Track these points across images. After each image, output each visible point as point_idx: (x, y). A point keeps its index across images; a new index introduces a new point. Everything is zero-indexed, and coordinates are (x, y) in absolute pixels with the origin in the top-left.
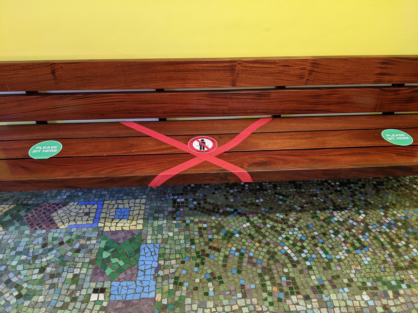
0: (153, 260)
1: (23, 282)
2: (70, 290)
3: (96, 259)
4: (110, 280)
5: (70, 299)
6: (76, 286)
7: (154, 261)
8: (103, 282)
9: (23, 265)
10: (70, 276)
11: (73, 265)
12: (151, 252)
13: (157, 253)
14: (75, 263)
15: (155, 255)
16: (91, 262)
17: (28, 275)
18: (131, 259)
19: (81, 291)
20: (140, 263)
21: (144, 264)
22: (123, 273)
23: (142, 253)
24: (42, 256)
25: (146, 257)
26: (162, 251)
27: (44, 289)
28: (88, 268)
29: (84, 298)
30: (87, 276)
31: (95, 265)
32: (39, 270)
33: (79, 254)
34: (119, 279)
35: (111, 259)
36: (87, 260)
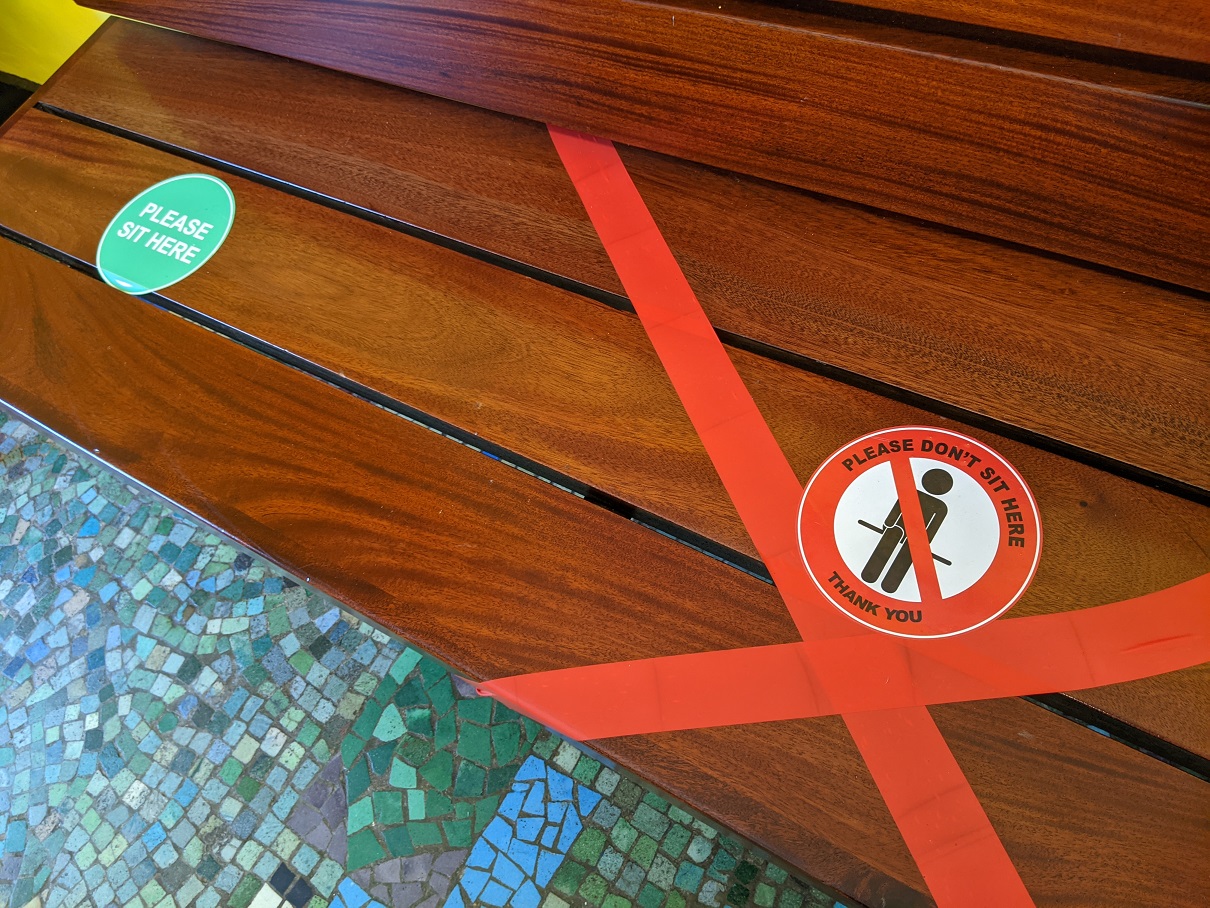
0: (530, 874)
1: (125, 687)
2: (218, 816)
3: (352, 722)
4: (344, 866)
5: (200, 854)
6: (242, 811)
7: (533, 879)
8: (322, 854)
9: (157, 614)
10: (246, 752)
11: (276, 703)
12: (547, 823)
13: (564, 847)
14: (285, 702)
15: (554, 850)
16: (331, 732)
17: (148, 666)
18: (457, 806)
19: (244, 842)
20: (480, 855)
21: (490, 869)
22: (397, 861)
23: (511, 805)
24: (219, 603)
25: (514, 835)
26: (587, 850)
27: (157, 757)
28: (309, 755)
29: (238, 885)
30: (289, 788)
31: (336, 751)
32: (185, 665)
33: (316, 666)
34: (373, 883)
35: (396, 761)
36: (324, 713)
